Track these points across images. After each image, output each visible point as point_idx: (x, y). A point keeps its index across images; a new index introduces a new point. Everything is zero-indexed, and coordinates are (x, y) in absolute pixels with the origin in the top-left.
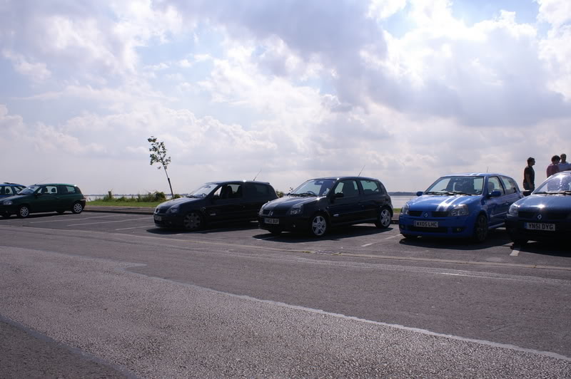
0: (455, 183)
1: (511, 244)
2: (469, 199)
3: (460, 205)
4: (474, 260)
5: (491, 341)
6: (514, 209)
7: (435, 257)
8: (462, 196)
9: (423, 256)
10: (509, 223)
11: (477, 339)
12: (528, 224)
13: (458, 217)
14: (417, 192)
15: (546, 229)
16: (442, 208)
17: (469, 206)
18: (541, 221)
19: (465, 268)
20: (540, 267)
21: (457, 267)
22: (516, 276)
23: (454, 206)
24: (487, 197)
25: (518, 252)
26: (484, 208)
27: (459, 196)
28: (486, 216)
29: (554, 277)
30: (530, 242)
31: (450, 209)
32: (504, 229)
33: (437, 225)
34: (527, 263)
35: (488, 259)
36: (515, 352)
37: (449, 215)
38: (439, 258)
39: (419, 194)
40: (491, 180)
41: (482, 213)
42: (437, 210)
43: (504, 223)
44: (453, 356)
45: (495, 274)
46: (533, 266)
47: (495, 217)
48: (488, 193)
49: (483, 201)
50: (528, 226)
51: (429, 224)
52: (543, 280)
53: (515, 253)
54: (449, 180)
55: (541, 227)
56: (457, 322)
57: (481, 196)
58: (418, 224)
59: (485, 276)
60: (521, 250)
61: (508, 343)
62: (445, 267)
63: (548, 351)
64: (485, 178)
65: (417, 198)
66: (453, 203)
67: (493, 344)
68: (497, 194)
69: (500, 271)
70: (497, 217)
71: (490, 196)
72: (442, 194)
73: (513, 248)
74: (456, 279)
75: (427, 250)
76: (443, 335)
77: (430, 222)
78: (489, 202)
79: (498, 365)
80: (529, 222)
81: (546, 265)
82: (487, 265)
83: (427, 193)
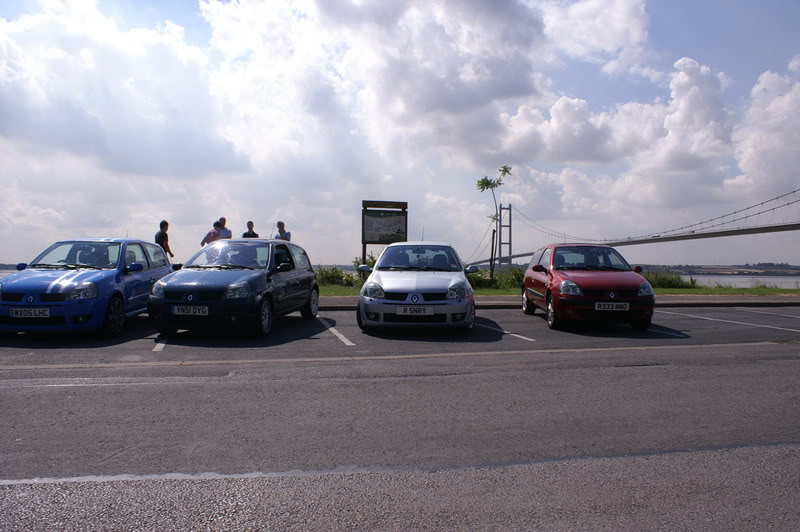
0: (79, 252)
1: (156, 336)
2: (99, 274)
3: (86, 283)
4: (102, 361)
5: (98, 475)
6: (159, 289)
7: (42, 363)
8: (87, 270)
9: (23, 362)
10: (152, 307)
11: (78, 476)
12: (176, 307)
13: (80, 302)
14: (17, 263)
15: (197, 314)
16: (57, 288)
17: (97, 285)
18: (193, 303)
19: (86, 374)
20: (188, 363)
21: (75, 374)
22: (155, 379)
23: (76, 284)
24: (124, 272)
25: (163, 345)
26: (120, 287)
27: (83, 271)
28: (122, 299)
29: (202, 374)
30: (180, 331)
31: (70, 290)
32: (147, 315)
33: (48, 313)
34: (173, 359)
35: (121, 359)
36: (128, 483)
37: (67, 299)
38: (47, 363)
39: (21, 267)
40: (129, 248)
41: (117, 294)
42: (48, 292)
43: (146, 309)
44: (33, 510)
45: (127, 379)
46: (180, 363)
47: (134, 300)
48: (126, 267)
49: (118, 278)
50: (177, 311)
51: (35, 313)
52: (187, 380)
53: (160, 347)
54: (71, 246)
55: (192, 311)
56: (52, 456)
57: (115, 270)
58: (17, 313)
59: (111, 382)
60: (168, 343)
61: (121, 473)
62: (54, 376)
63: (171, 472)
64: (123, 246)
65: (17, 273)
66: (74, 281)
67: (100, 479)
68: (138, 268)
69: (135, 374)
70: (140, 299)
71: (129, 270)
72: (57, 267)
73: (157, 341)
74: (66, 392)
75: (31, 353)
76: (25, 481)
77: (37, 310)
78: (128, 279)
79: (101, 507)
80: (177, 304)
81: (196, 360)
82: (118, 366)
83: (33, 266)
